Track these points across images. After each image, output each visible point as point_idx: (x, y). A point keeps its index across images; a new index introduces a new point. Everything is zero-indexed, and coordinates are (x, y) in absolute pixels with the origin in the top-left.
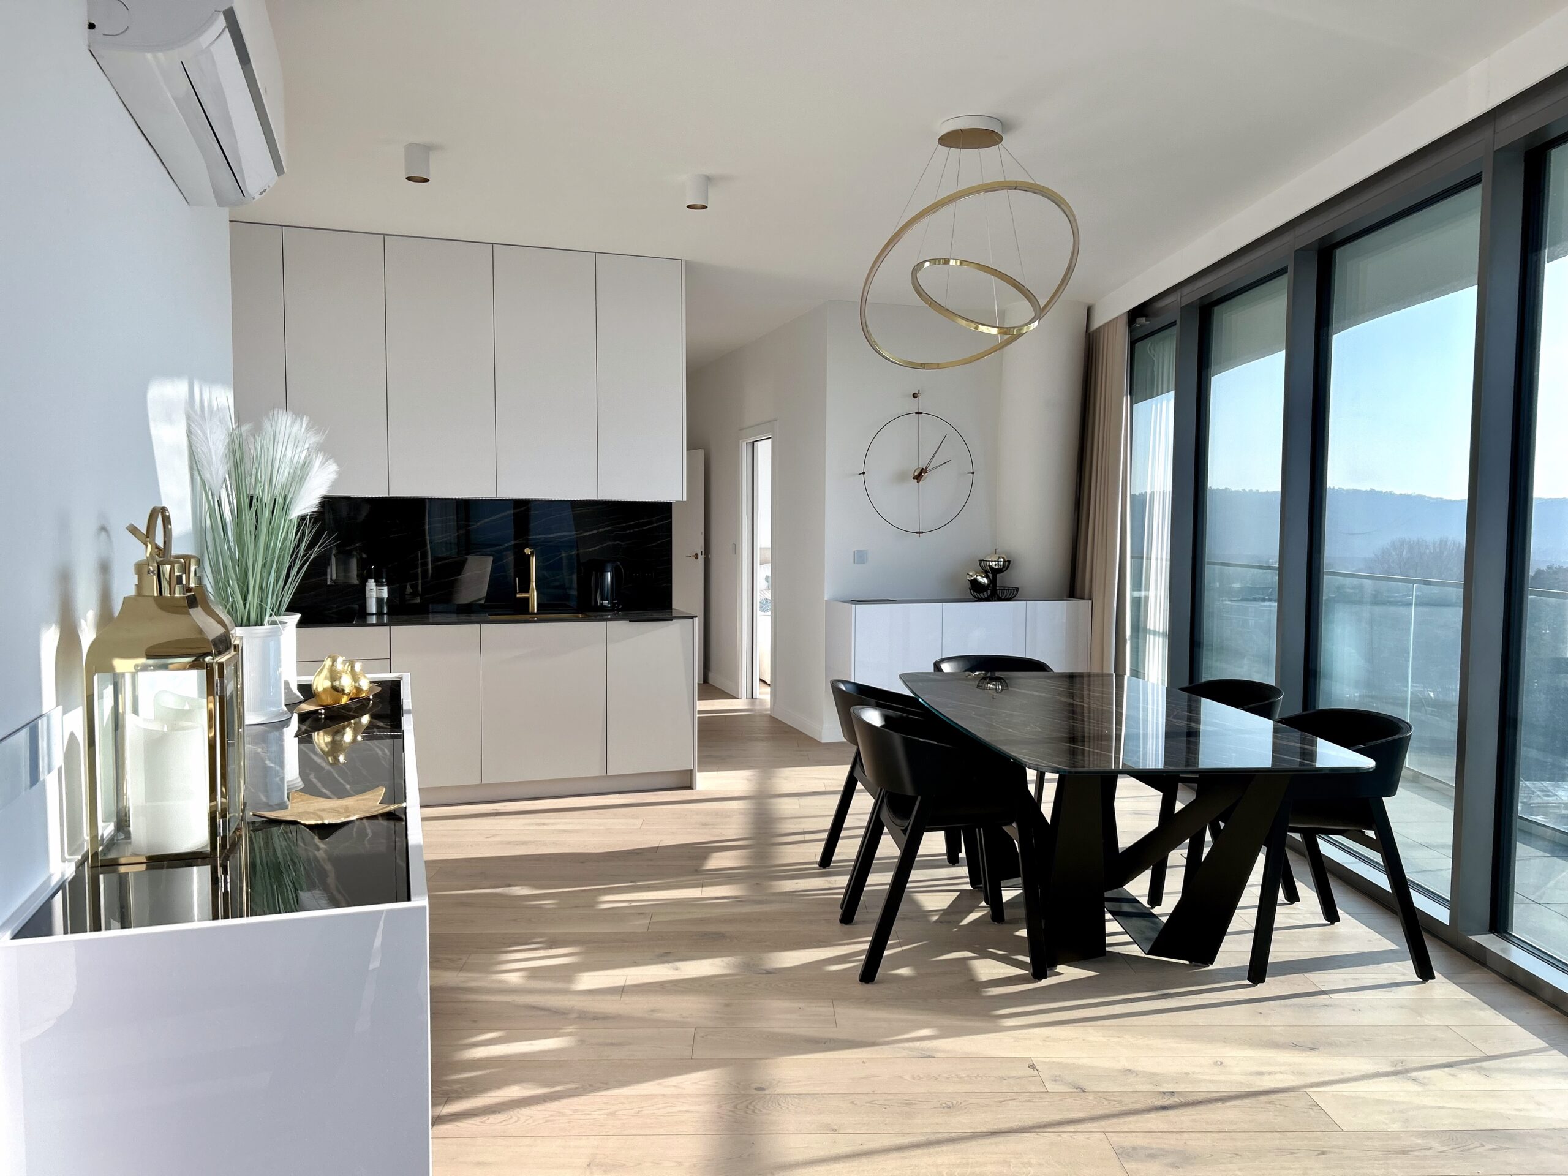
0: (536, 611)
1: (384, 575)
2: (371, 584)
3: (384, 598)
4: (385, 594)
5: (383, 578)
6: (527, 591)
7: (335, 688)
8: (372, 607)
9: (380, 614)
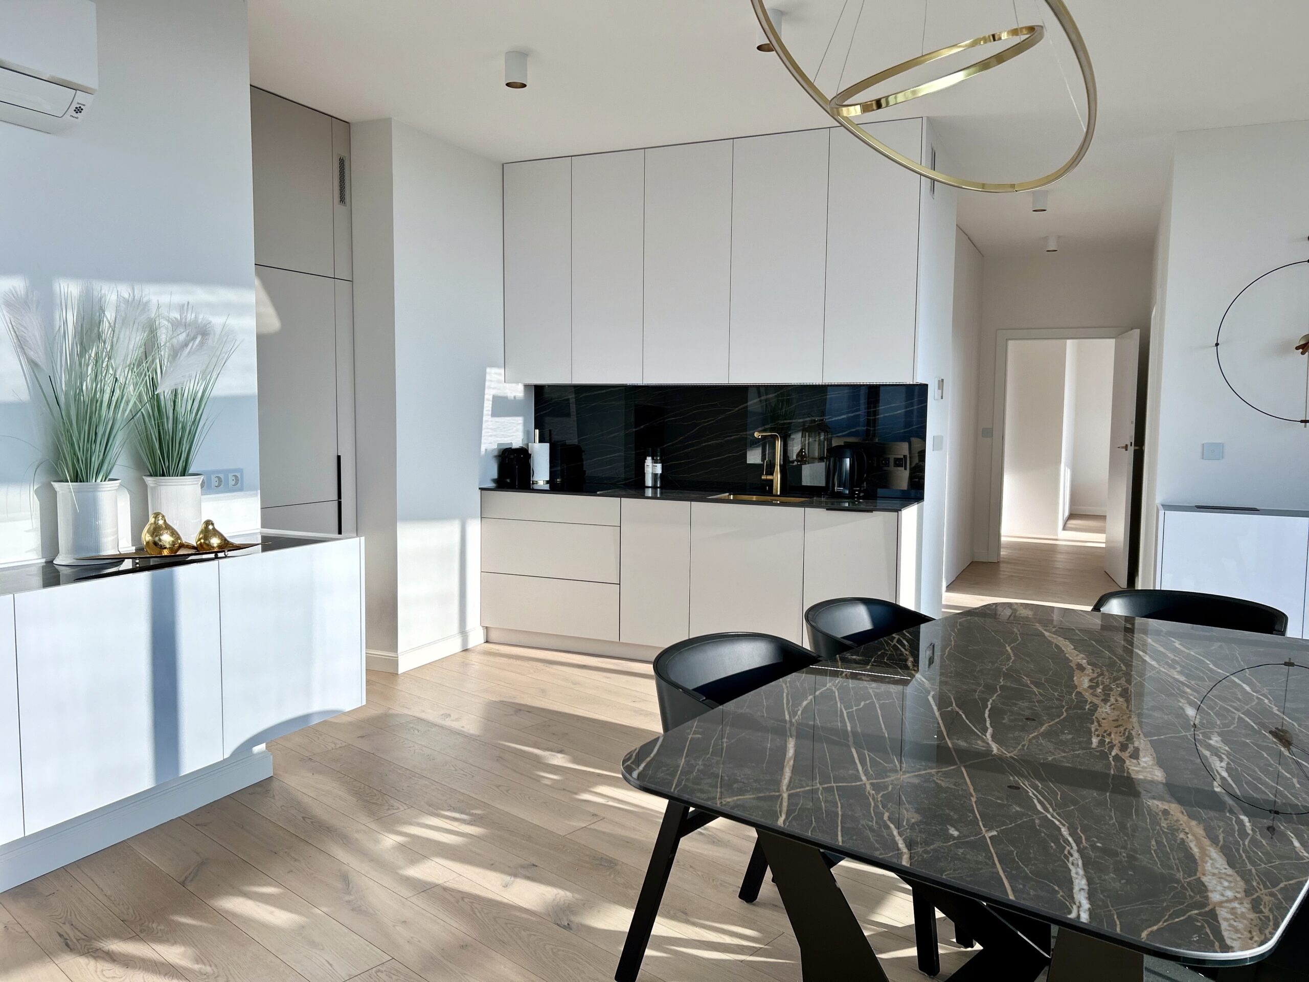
0: (779, 493)
1: (659, 454)
2: (649, 460)
3: (657, 474)
4: (659, 469)
5: (657, 456)
6: (772, 474)
7: (155, 544)
8: (649, 482)
9: (654, 487)
